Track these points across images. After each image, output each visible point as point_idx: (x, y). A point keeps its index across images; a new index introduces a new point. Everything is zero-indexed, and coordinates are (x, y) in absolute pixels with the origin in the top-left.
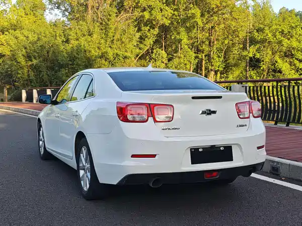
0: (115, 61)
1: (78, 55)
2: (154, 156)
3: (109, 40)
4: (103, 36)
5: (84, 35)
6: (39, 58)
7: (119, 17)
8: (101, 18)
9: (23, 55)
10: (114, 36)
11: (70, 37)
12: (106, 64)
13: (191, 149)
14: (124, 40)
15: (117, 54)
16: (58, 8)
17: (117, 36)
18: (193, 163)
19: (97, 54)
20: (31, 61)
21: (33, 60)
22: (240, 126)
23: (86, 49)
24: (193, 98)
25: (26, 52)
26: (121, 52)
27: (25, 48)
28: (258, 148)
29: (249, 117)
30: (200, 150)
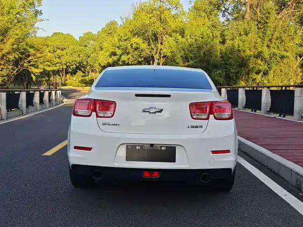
0: (271, 61)
1: (232, 55)
2: (90, 149)
3: (267, 39)
4: (261, 34)
5: (240, 35)
6: (195, 59)
7: (280, 14)
8: (260, 17)
9: (181, 56)
10: (273, 35)
11: (226, 38)
12: (262, 64)
13: (127, 146)
14: (283, 38)
15: (274, 54)
16: (218, 9)
17: (276, 34)
18: (127, 159)
19: (252, 53)
20: (188, 61)
21: (190, 60)
22: (192, 127)
23: (240, 49)
24: (137, 95)
25: (185, 53)
26: (279, 51)
27: (184, 50)
28: (214, 152)
29: (208, 119)
30: (137, 148)
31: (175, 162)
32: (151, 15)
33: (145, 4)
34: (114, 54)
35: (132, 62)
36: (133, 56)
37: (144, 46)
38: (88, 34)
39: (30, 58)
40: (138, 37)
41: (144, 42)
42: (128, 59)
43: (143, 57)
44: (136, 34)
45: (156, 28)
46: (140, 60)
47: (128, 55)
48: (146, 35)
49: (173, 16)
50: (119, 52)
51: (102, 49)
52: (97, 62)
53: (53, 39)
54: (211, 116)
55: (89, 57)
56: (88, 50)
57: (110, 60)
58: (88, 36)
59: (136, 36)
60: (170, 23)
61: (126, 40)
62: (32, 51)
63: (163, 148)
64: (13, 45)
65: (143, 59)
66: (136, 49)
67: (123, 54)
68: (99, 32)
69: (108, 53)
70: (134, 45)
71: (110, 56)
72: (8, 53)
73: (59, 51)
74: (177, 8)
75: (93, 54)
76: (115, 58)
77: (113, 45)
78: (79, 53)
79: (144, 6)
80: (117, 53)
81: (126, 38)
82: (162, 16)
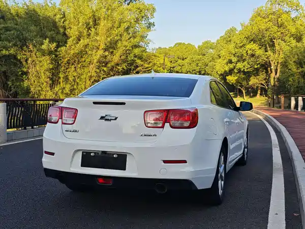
2: (53, 154)
13: (83, 152)
18: (82, 165)
22: (145, 135)
25: (298, 58)
28: (165, 162)
29: (163, 127)
30: (92, 154)
31: (125, 169)
32: (267, 20)
33: (261, 9)
34: (230, 62)
35: (247, 69)
36: (248, 63)
37: (259, 52)
38: (207, 42)
39: (139, 69)
40: (254, 43)
41: (260, 48)
42: (244, 67)
43: (259, 64)
44: (252, 40)
45: (272, 33)
46: (256, 67)
47: (244, 62)
48: (263, 40)
49: (293, 20)
50: (234, 59)
51: (220, 57)
52: (214, 70)
53: (175, 49)
54: (167, 125)
55: (207, 65)
56: (206, 59)
57: (227, 69)
58: (207, 45)
59: (252, 43)
60: (288, 27)
61: (241, 47)
62: (139, 62)
63: (115, 156)
64: (120, 57)
65: (259, 66)
66: (253, 55)
67: (238, 61)
68: (218, 41)
69: (225, 61)
70: (249, 52)
71: (227, 64)
72: (117, 65)
73: (180, 61)
74: (297, 10)
75: (211, 63)
76: (231, 66)
77: (230, 53)
78: (198, 62)
79: (261, 11)
80: (233, 61)
81: (241, 45)
82: (279, 20)
